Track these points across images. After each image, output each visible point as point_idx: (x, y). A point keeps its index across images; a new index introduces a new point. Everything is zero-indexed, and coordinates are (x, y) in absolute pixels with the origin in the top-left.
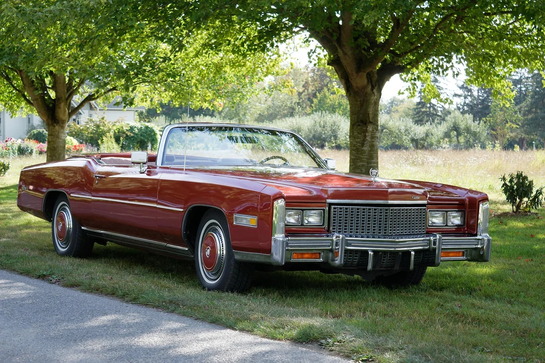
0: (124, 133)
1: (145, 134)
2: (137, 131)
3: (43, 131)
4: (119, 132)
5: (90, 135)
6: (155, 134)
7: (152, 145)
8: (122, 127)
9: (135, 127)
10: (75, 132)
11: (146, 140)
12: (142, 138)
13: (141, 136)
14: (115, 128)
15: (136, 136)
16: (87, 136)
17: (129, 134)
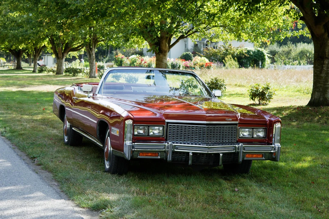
0: (243, 54)
1: (257, 56)
2: (252, 53)
3: (189, 53)
4: (240, 54)
5: (221, 56)
6: (264, 56)
7: (262, 63)
8: (242, 51)
9: (251, 51)
10: (212, 54)
11: (258, 59)
12: (255, 58)
13: (255, 56)
14: (238, 51)
15: (251, 57)
16: (220, 57)
17: (246, 55)
